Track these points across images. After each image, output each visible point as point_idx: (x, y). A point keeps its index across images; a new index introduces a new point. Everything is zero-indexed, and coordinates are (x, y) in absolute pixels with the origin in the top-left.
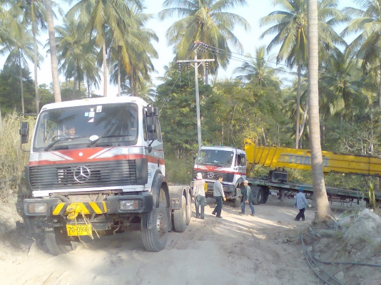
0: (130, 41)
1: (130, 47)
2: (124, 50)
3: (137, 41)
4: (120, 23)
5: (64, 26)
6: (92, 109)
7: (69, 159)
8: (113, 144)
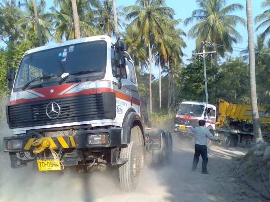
0: (166, 39)
1: (167, 43)
2: (163, 45)
3: (171, 39)
4: (159, 30)
5: (126, 32)
6: (65, 50)
7: (42, 96)
8: (82, 80)
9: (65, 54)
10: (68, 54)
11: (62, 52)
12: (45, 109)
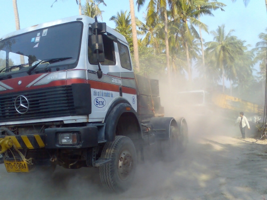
6: (39, 34)
7: (10, 88)
8: (52, 69)
9: (38, 39)
10: (41, 39)
11: (35, 36)
12: (14, 103)
